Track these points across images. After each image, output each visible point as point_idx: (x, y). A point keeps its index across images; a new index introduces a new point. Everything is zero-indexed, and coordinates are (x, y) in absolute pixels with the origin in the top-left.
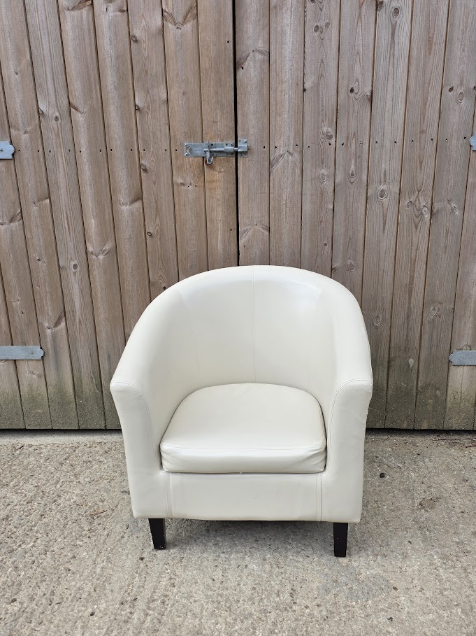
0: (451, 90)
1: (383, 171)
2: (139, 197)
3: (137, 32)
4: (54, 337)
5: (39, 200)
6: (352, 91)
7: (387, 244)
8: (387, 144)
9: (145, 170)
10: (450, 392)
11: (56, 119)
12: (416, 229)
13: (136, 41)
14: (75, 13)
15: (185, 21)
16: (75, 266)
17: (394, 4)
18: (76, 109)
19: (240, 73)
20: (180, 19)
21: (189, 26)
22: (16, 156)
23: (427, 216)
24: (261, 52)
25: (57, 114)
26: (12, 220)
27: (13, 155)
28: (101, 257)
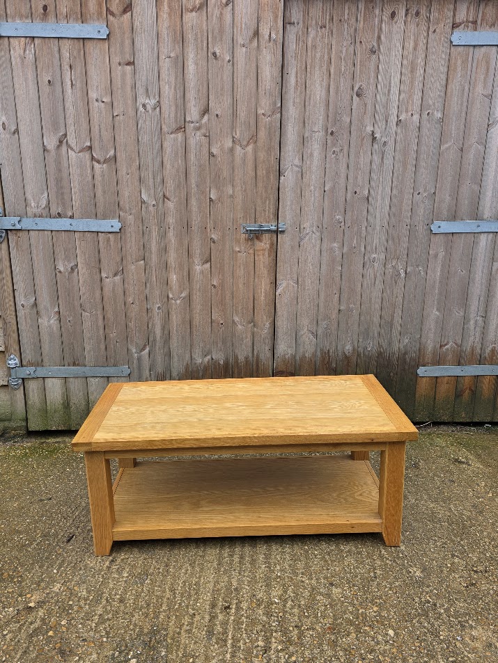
0: (419, 194)
1: (374, 245)
2: (209, 260)
3: (214, 151)
4: (139, 359)
5: (136, 262)
6: (356, 193)
7: (376, 294)
8: (378, 228)
9: (214, 242)
10: (417, 396)
11: (154, 206)
12: (396, 283)
13: (213, 156)
14: (172, 136)
15: (248, 144)
16: (159, 308)
17: (384, 139)
18: (168, 199)
19: (282, 178)
20: (245, 143)
21: (250, 148)
22: (122, 230)
23: (403, 275)
24: (297, 166)
25: (154, 202)
26: (115, 275)
27: (120, 229)
28: (178, 302)
